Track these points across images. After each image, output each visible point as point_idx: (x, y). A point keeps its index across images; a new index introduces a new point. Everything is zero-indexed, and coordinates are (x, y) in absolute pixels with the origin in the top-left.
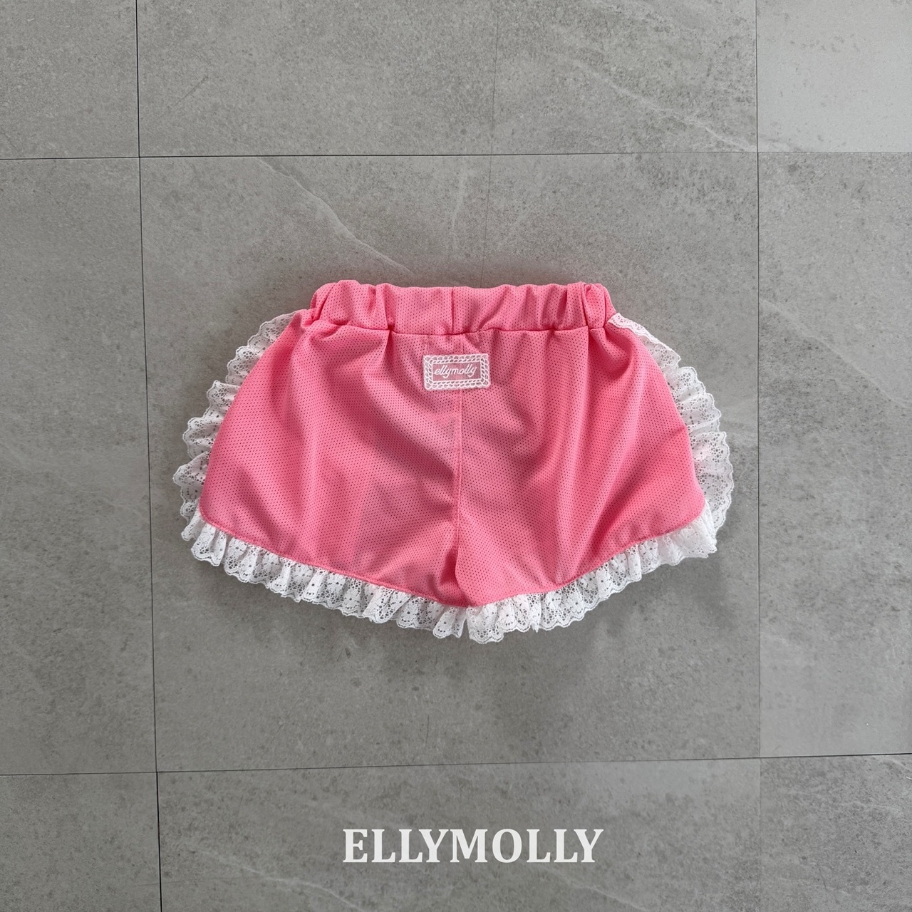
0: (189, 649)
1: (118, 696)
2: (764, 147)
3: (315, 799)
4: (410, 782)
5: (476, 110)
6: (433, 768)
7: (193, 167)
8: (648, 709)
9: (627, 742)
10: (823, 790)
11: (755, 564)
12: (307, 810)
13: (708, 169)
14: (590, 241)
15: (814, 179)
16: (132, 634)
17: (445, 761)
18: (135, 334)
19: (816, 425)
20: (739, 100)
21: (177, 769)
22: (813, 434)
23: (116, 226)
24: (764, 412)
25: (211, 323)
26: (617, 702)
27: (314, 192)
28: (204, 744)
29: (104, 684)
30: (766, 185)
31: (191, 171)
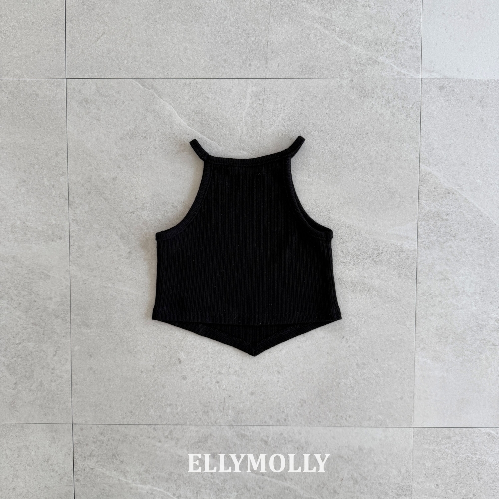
0: (91, 356)
1: (52, 381)
2: (425, 75)
3: (160, 441)
4: (213, 434)
5: (258, 52)
6: (226, 427)
7: (96, 84)
8: (349, 398)
9: (337, 416)
10: (449, 446)
11: (413, 317)
12: (155, 448)
13: (392, 88)
14: (322, 129)
15: (454, 94)
16: (60, 347)
17: (233, 423)
18: (63, 179)
19: (451, 237)
20: (411, 47)
21: (84, 422)
22: (449, 243)
23: (53, 118)
24: (421, 229)
25: (106, 174)
26: (332, 393)
27: (164, 99)
28: (99, 409)
29: (44, 374)
30: (425, 97)
31: (95, 87)
